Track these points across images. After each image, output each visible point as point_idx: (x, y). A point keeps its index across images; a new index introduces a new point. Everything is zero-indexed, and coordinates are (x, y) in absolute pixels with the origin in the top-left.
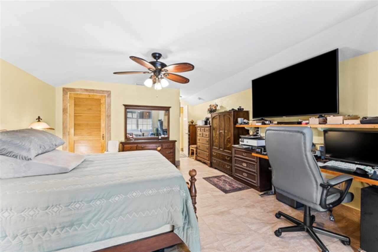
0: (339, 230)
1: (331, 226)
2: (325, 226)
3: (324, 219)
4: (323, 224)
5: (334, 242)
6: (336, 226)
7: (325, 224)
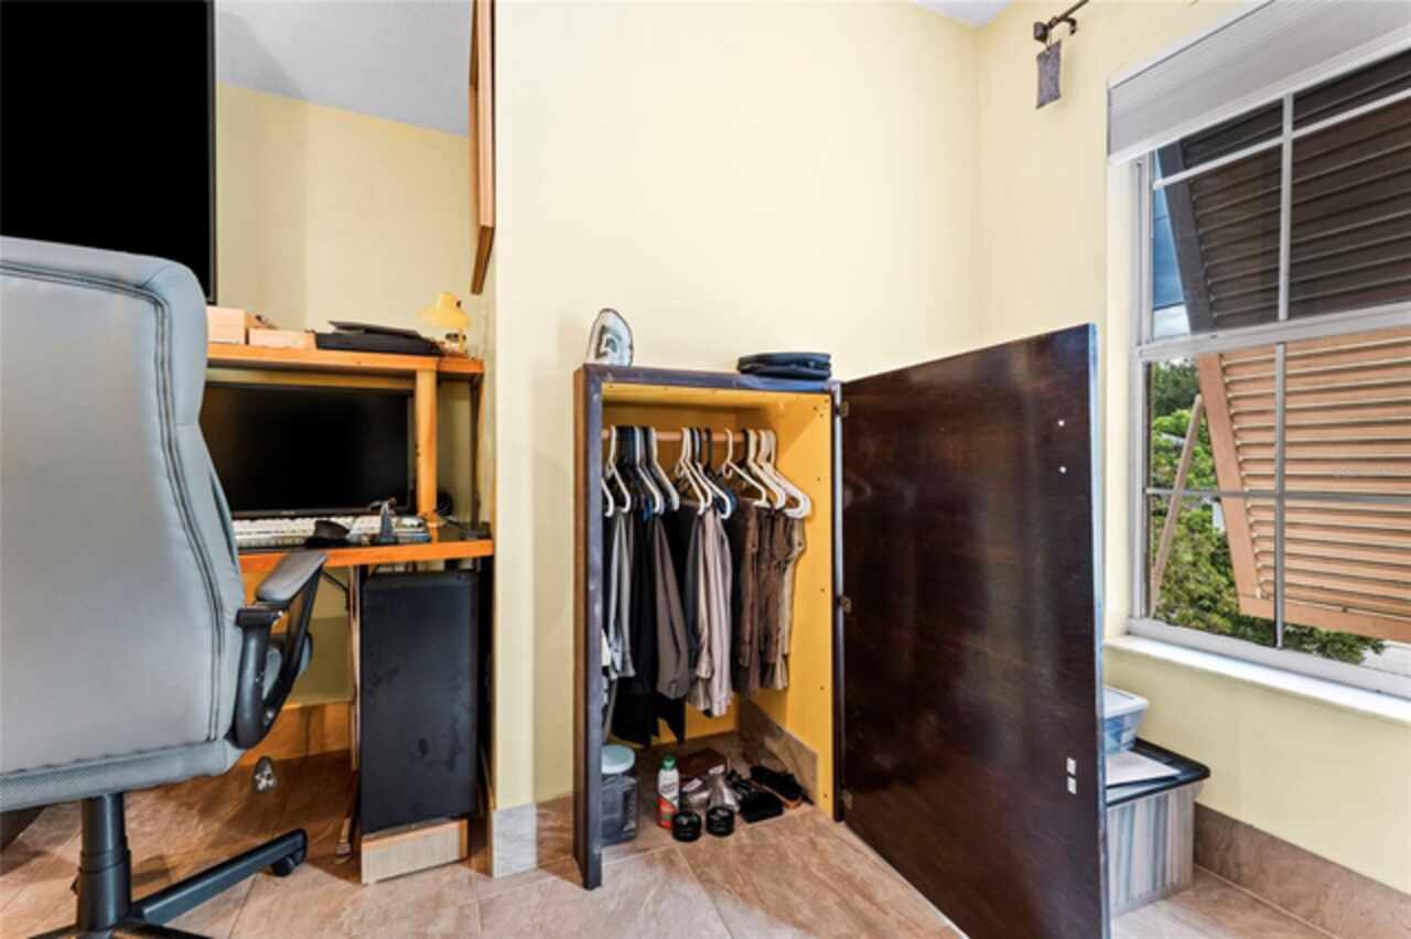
0: (233, 833)
1: (195, 841)
2: (171, 862)
3: (151, 834)
4: (161, 858)
5: (247, 898)
6: (216, 826)
7: (165, 850)
